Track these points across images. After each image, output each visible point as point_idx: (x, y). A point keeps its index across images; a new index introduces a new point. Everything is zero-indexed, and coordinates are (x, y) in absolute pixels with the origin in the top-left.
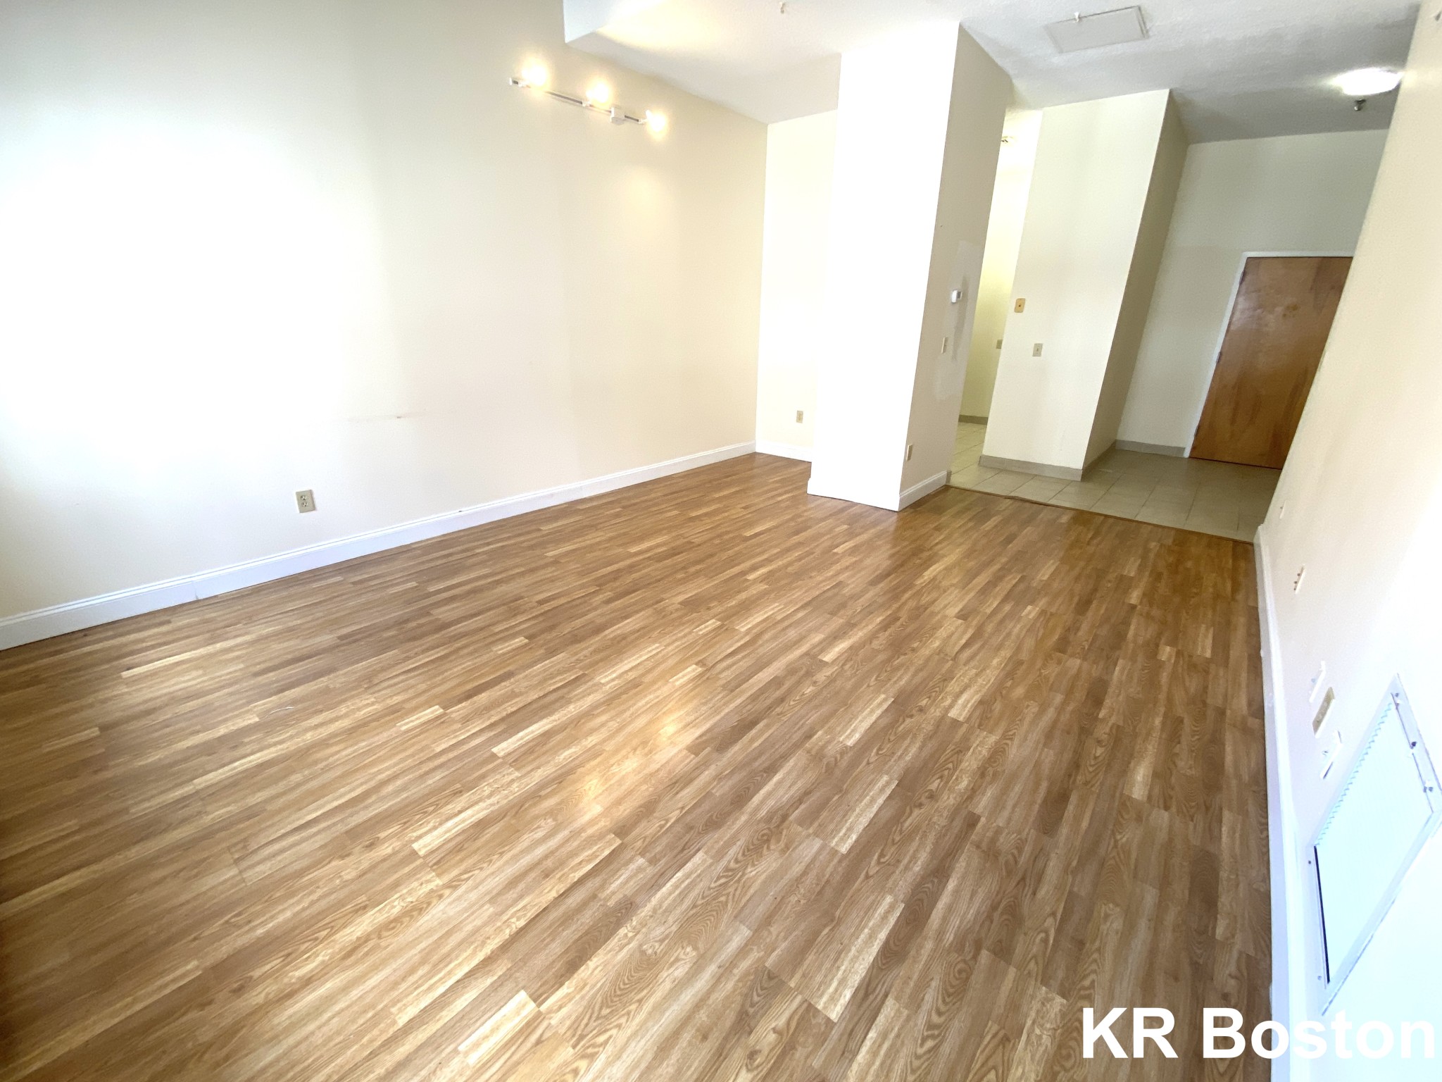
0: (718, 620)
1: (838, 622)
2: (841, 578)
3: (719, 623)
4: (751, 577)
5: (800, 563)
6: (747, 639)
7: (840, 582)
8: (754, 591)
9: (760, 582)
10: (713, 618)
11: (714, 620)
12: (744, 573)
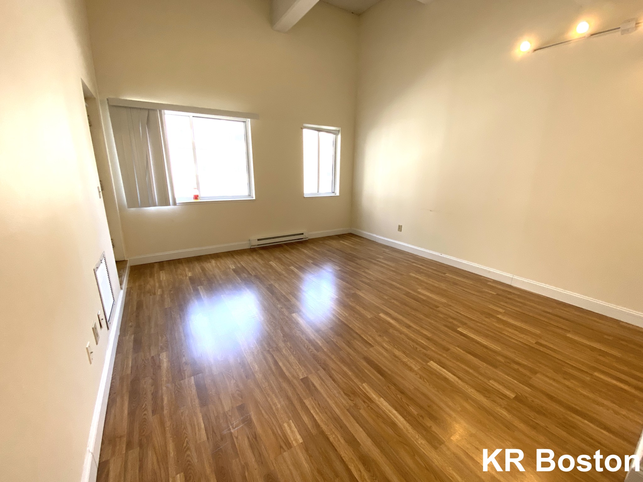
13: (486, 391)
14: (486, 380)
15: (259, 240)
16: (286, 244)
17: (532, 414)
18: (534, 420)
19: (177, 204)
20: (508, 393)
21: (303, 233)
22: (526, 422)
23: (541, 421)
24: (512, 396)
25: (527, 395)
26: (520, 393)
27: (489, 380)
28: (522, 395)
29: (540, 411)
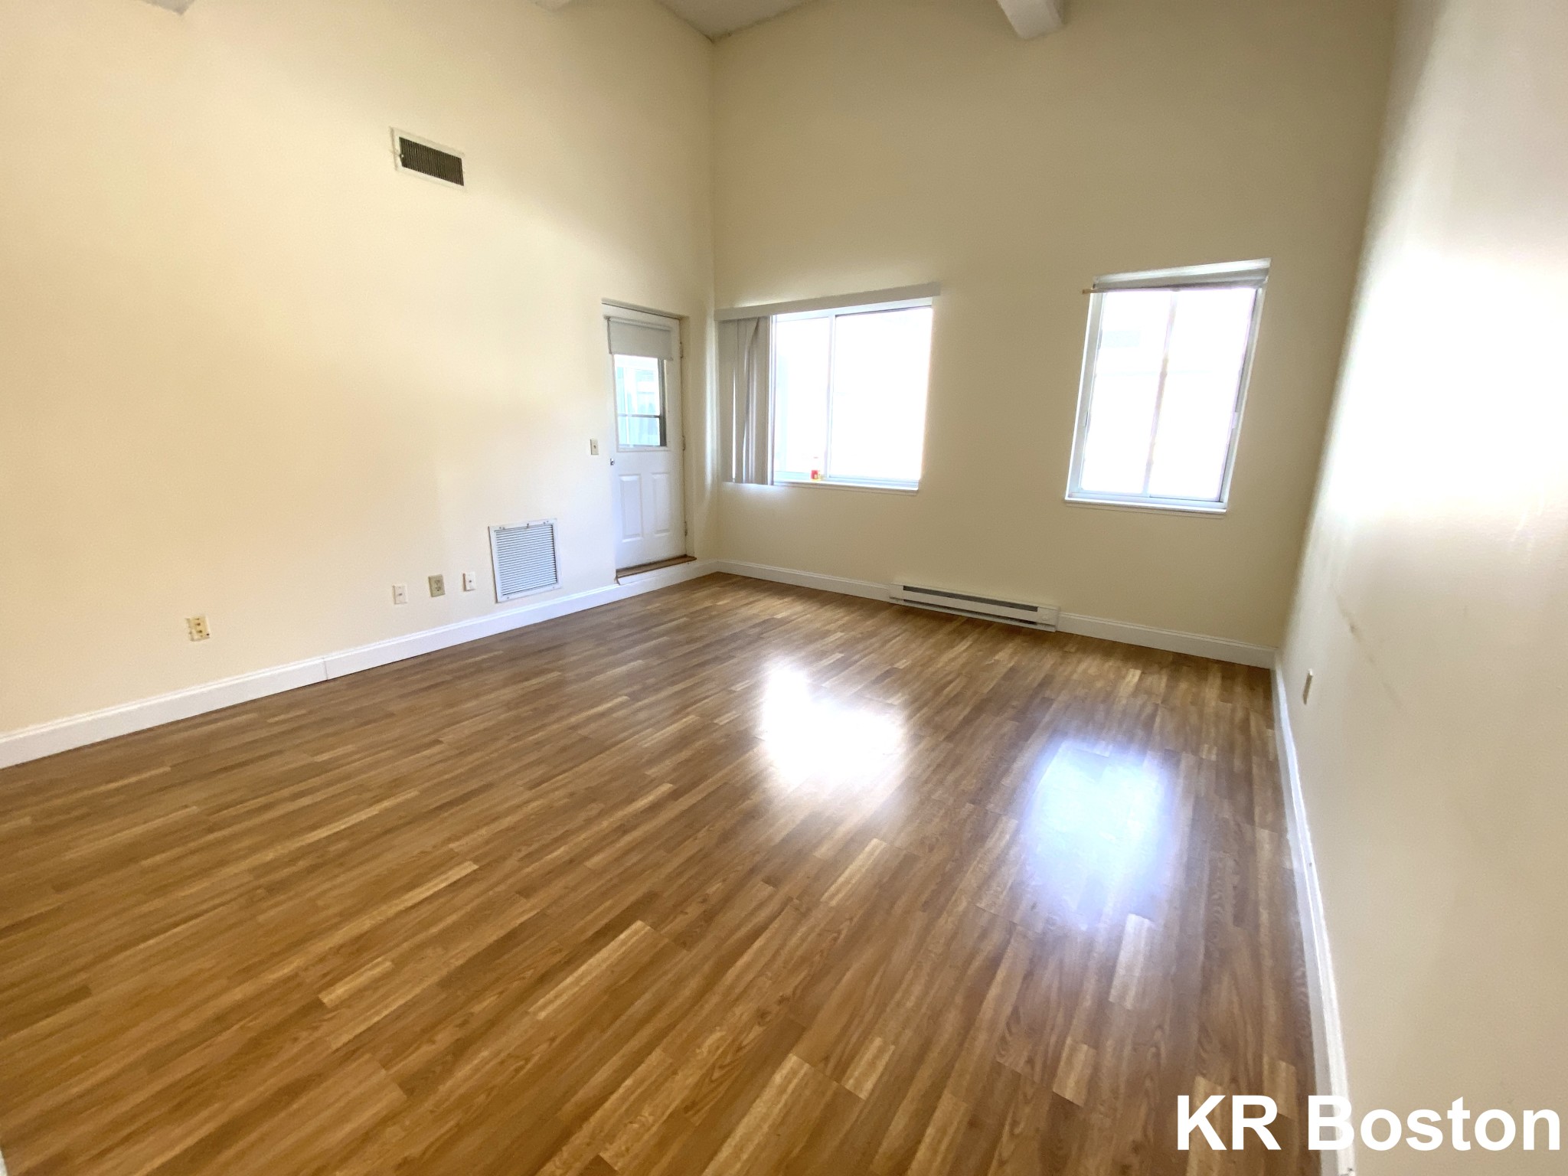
0: (716, 724)
1: (583, 732)
2: (528, 795)
3: (716, 721)
4: (666, 787)
5: (567, 828)
6: (689, 709)
7: (531, 788)
8: (668, 764)
9: (655, 779)
10: (722, 726)
11: (721, 724)
12: (675, 795)
13: (359, 949)
14: (394, 954)
15: (906, 588)
16: (970, 621)
17: (257, 1024)
18: (242, 1023)
19: (775, 484)
20: (340, 990)
21: (1034, 605)
22: (240, 1009)
23: (229, 1040)
24: (328, 998)
25: (317, 1034)
26: (332, 1018)
27: (393, 961)
28: (325, 1020)
29: (257, 1048)
